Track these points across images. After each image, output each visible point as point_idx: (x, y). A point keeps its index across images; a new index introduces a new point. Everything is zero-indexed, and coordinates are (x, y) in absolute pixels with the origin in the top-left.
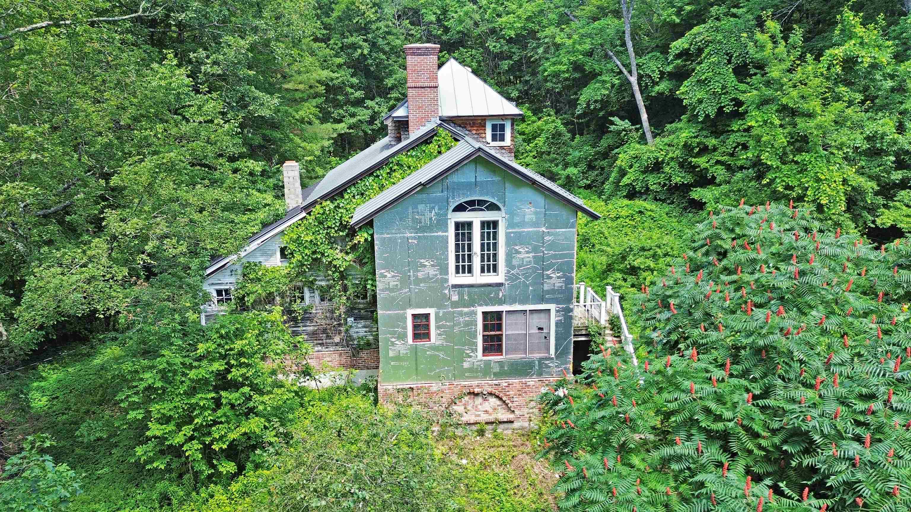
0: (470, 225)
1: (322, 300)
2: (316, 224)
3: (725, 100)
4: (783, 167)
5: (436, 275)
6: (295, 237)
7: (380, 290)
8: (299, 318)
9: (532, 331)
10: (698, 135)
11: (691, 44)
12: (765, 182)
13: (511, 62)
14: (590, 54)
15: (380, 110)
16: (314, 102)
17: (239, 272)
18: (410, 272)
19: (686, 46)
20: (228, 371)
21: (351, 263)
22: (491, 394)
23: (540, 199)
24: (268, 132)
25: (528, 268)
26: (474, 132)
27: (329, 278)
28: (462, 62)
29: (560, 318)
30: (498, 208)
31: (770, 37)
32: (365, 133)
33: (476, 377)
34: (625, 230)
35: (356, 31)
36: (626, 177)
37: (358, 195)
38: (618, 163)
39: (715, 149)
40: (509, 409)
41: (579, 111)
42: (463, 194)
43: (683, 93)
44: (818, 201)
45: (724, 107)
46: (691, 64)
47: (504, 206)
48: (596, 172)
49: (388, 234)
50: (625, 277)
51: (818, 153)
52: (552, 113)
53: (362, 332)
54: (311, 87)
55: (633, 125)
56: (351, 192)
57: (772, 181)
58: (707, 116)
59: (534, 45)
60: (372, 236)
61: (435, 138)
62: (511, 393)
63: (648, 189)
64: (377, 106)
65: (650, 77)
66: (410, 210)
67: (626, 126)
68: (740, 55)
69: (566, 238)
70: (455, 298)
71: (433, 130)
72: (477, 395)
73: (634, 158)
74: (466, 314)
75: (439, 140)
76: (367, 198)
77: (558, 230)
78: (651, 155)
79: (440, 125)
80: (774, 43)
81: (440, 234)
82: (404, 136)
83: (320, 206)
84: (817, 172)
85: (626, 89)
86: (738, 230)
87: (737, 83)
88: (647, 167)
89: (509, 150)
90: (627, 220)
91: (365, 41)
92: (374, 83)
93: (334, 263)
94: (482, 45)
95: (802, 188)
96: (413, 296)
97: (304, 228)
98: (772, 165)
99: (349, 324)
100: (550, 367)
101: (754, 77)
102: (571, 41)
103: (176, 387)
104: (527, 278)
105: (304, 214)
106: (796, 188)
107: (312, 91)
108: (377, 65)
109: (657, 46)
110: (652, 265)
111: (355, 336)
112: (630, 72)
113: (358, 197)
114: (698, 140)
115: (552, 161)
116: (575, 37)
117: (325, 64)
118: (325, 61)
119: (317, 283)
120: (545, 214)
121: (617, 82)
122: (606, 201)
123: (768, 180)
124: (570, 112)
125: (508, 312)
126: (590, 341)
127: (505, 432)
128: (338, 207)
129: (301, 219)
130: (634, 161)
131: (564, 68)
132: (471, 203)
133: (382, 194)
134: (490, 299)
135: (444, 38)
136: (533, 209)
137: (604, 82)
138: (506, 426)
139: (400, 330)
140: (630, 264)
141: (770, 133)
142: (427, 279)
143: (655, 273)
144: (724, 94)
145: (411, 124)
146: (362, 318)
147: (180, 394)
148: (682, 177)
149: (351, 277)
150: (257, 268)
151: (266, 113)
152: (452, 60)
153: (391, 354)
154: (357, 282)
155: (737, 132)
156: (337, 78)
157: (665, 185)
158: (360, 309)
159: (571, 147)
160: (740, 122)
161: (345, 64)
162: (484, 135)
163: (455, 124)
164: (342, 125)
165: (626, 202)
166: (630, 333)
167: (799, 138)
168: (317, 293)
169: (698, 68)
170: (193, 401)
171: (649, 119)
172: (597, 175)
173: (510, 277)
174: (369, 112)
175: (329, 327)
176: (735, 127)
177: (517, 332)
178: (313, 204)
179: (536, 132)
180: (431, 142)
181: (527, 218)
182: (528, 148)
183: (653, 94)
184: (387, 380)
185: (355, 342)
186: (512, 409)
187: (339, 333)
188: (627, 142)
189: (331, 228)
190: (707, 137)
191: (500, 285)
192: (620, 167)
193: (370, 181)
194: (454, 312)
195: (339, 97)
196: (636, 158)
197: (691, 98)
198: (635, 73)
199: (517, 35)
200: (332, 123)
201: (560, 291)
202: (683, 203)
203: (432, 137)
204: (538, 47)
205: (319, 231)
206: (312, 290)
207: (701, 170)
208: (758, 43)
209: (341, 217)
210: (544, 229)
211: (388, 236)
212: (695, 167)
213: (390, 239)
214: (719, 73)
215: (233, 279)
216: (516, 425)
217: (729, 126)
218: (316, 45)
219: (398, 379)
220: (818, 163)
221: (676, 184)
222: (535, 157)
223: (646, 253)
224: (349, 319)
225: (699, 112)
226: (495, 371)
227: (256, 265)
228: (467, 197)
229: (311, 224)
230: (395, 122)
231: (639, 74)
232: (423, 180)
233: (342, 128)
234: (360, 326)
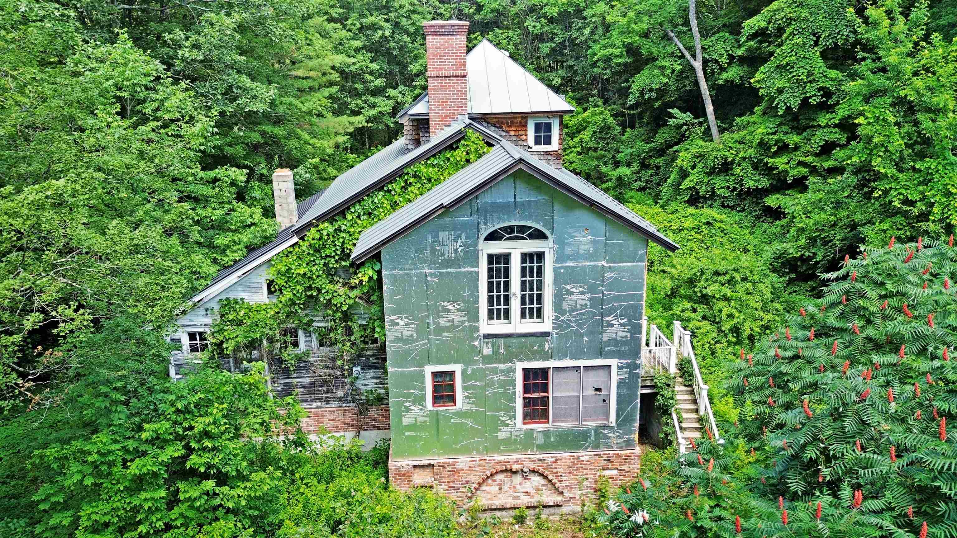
0: (507, 258)
1: (321, 344)
2: (311, 252)
3: (811, 90)
4: (900, 175)
5: (463, 322)
6: (284, 269)
7: (390, 342)
8: (292, 369)
9: (586, 393)
10: (776, 132)
11: (769, 23)
12: (877, 195)
13: (553, 45)
14: (646, 35)
15: (404, 100)
16: (326, 92)
17: (216, 310)
18: (429, 318)
19: (763, 25)
20: (185, 458)
21: (357, 300)
22: (533, 471)
23: (599, 225)
24: (268, 128)
25: (584, 313)
26: (512, 133)
27: (329, 318)
28: (498, 45)
29: (623, 377)
30: (543, 236)
31: (886, 12)
32: (387, 126)
33: (515, 451)
34: (690, 245)
35: (377, 9)
36: (688, 179)
37: (364, 214)
38: (679, 162)
39: (797, 148)
40: (557, 490)
41: (631, 100)
42: (499, 218)
43: (758, 81)
44: (948, 221)
45: (810, 97)
46: (769, 46)
47: (552, 233)
48: (650, 172)
49: (401, 269)
50: (695, 306)
51: (947, 159)
52: (600, 103)
53: (371, 384)
54: (324, 74)
55: (696, 118)
56: (356, 211)
57: (886, 192)
58: (789, 108)
59: (580, 25)
60: (379, 272)
61: (463, 142)
62: (560, 470)
63: (713, 193)
64: (400, 96)
65: (717, 61)
66: (430, 240)
67: (688, 119)
68: (829, 35)
69: (632, 274)
70: (487, 351)
71: (460, 132)
72: (516, 472)
73: (697, 157)
74: (502, 371)
75: (468, 145)
76: (376, 220)
77: (622, 264)
78: (718, 154)
79: (469, 126)
80: (891, 19)
81: (468, 269)
82: (424, 139)
83: (315, 229)
84: (947, 184)
85: (687, 77)
86: (890, 286)
87: (825, 69)
88: (714, 168)
89: (557, 156)
90: (693, 233)
91: (387, 20)
92: (396, 69)
93: (334, 301)
94: (520, 25)
95: (926, 205)
96: (434, 348)
97: (295, 257)
98: (886, 174)
99: (355, 374)
100: (609, 438)
101: (863, 63)
102: (626, 20)
103: (114, 482)
104: (580, 325)
105: (295, 239)
106: (918, 204)
107: (324, 79)
108: (401, 48)
109: (724, 26)
110: (729, 293)
111: (363, 389)
112: (694, 56)
113: (365, 217)
114: (776, 137)
115: (599, 158)
116: (631, 14)
117: (341, 47)
118: (341, 44)
119: (314, 324)
120: (606, 244)
121: (678, 68)
122: (662, 206)
123: (880, 193)
124: (620, 102)
125: (556, 369)
126: (656, 394)
127: (551, 518)
128: (339, 230)
129: (293, 246)
130: (698, 160)
131: (616, 51)
132: (510, 230)
133: (394, 215)
134: (534, 353)
135: (477, 17)
136: (590, 237)
137: (663, 68)
138: (552, 510)
139: (416, 392)
140: (701, 292)
141: (883, 133)
142: (451, 327)
143: (733, 303)
144: (810, 82)
145: (432, 124)
146: (370, 367)
147: (119, 490)
148: (756, 181)
149: (356, 317)
150: (238, 306)
151: (258, 107)
152: (485, 41)
153: (405, 422)
154: (364, 323)
155: (824, 127)
156: (354, 64)
157: (735, 189)
158: (368, 357)
159: (622, 142)
160: (829, 116)
161: (364, 47)
162: (525, 137)
163: (488, 123)
164: (360, 118)
165: (691, 210)
166: (705, 383)
167: (919, 140)
168: (314, 336)
169: (778, 51)
170: (136, 502)
171: (715, 110)
172: (651, 175)
173: (558, 325)
174: (391, 102)
175: (329, 379)
176: (823, 122)
177: (568, 394)
178: (308, 226)
179: (581, 125)
180: (458, 147)
181: (583, 248)
182: (572, 143)
183: (720, 82)
184: (403, 454)
185: (363, 397)
186: (560, 490)
187: (343, 386)
188: (688, 137)
189: (330, 257)
190: (787, 133)
191: (547, 334)
192: (681, 168)
193: (380, 197)
194: (486, 369)
195: (356, 85)
196: (700, 156)
197: (769, 87)
198: (699, 56)
199: (560, 14)
200: (349, 116)
201: (623, 342)
202: (755, 211)
203: (459, 141)
204: (584, 28)
205: (314, 261)
206: (308, 334)
207: (779, 173)
208: (870, 20)
209: (343, 243)
210: (604, 263)
211: (401, 272)
212: (771, 169)
213: (403, 276)
214: (804, 57)
215: (208, 320)
216: (565, 509)
217: (814, 120)
218: (330, 26)
219: (414, 454)
220: (947, 172)
221: (749, 189)
222: (579, 153)
223: (721, 278)
224: (354, 369)
225: (778, 104)
226: (538, 442)
227: (236, 303)
228: (504, 221)
229: (304, 251)
230: (413, 121)
231: (704, 58)
232: (446, 201)
233: (360, 121)
234: (368, 376)
